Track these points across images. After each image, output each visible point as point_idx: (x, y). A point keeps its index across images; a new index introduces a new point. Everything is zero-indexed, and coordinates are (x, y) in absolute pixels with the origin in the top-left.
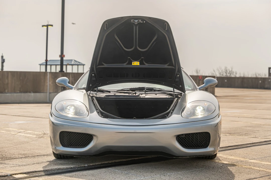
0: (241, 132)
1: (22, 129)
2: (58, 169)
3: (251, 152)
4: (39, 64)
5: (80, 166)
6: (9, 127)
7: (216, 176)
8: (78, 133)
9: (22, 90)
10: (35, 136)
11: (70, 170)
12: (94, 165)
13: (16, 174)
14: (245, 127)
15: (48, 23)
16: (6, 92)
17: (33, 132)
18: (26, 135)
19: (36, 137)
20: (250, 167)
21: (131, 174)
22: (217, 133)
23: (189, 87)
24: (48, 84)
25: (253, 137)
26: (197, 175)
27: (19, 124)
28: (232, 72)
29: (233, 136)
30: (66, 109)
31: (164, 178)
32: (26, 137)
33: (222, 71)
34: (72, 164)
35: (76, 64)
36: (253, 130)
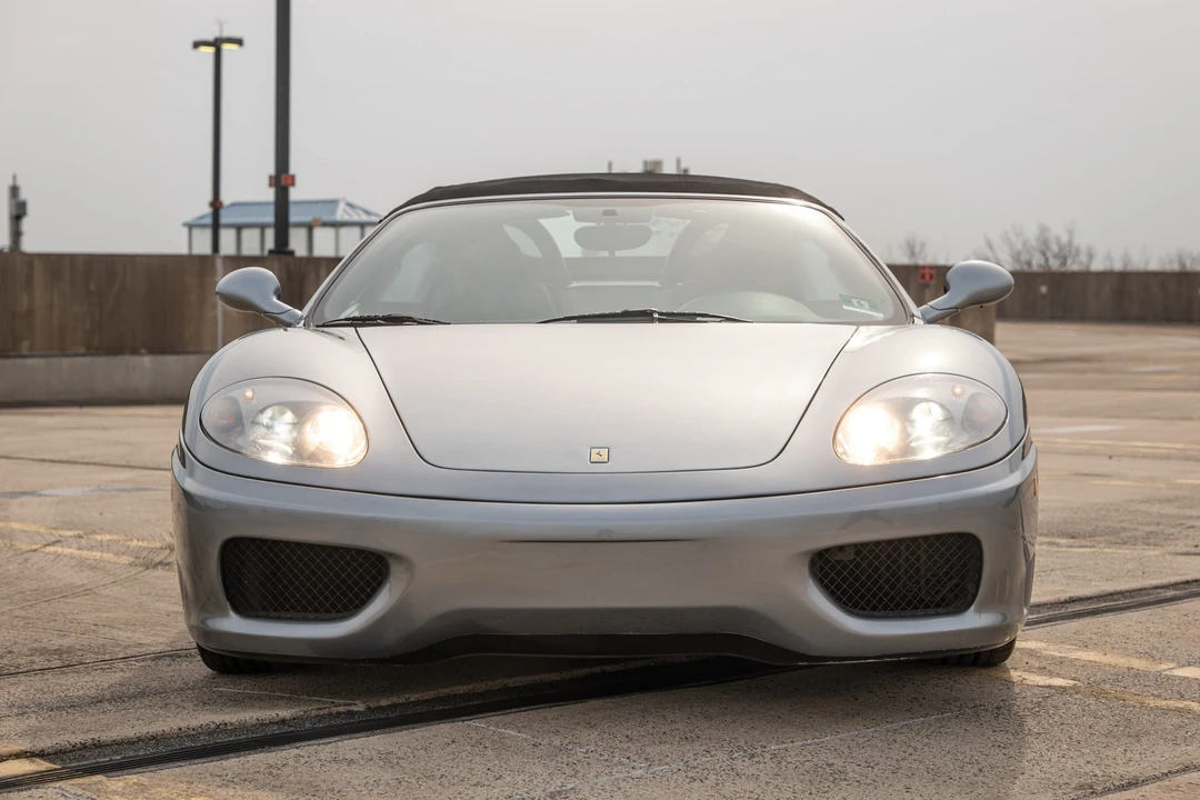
0: (1124, 529)
2: (213, 726)
3: (1182, 626)
4: (185, 224)
5: (326, 712)
6: (7, 519)
7: (1012, 753)
8: (310, 546)
9: (96, 343)
10: (125, 560)
11: (275, 730)
12: (400, 704)
14: (1142, 502)
15: (221, 30)
16: (25, 352)
17: (121, 538)
18: (85, 554)
19: (131, 564)
20: (1181, 705)
21: (580, 752)
22: (1018, 534)
23: (873, 307)
24: (219, 312)
25: (1185, 550)
27: (62, 501)
28: (1070, 251)
29: (1087, 547)
30: (254, 423)
31: (752, 770)
32: (82, 563)
33: (1025, 244)
34: (290, 701)
35: (355, 218)
36: (1182, 518)
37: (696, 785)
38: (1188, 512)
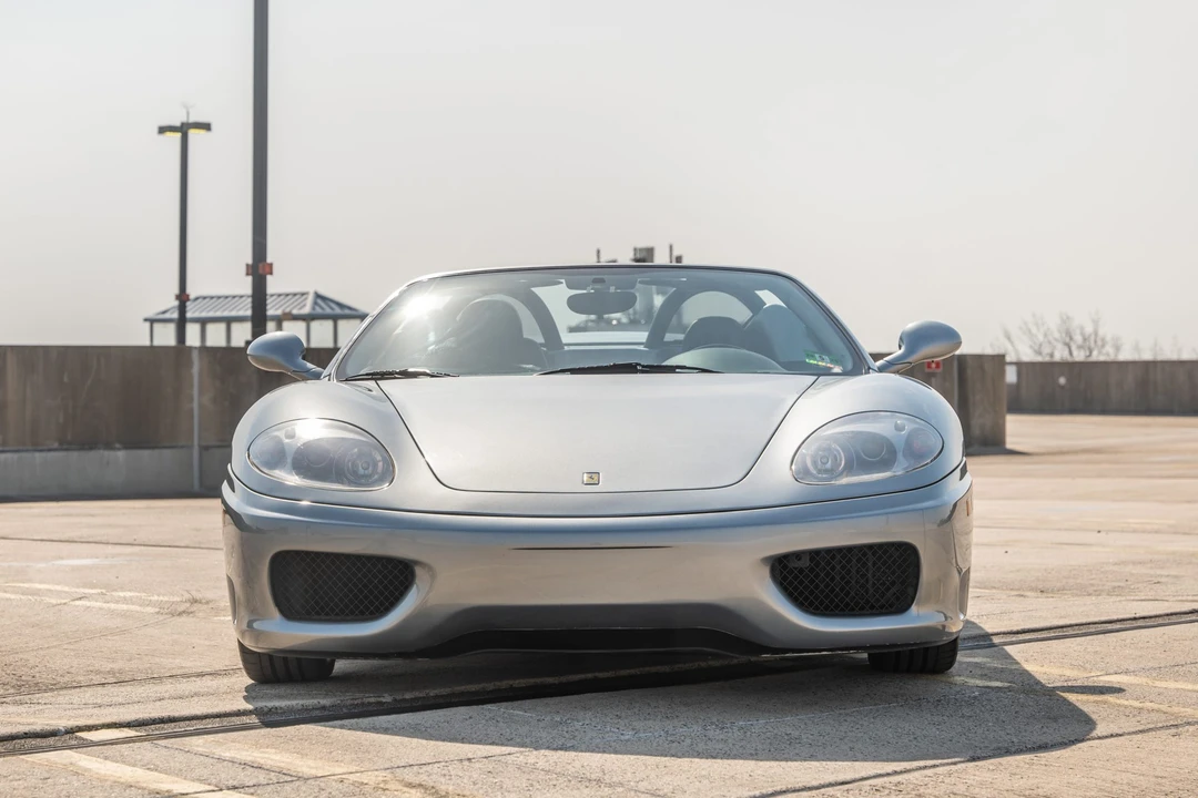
0: (1092, 585)
1: (93, 586)
2: (266, 709)
4: (146, 320)
5: (359, 701)
6: (30, 581)
7: (944, 729)
8: (348, 557)
9: (69, 437)
10: (150, 610)
12: (421, 698)
13: (89, 728)
14: (1116, 564)
15: (188, 114)
17: (143, 595)
18: (113, 606)
19: (158, 613)
21: (577, 725)
23: (834, 361)
24: (195, 405)
26: (862, 725)
27: (74, 569)
28: (1096, 341)
31: (722, 737)
32: (112, 612)
33: (1046, 336)
35: (328, 311)
36: (1151, 576)
37: (674, 745)
38: (1159, 572)
